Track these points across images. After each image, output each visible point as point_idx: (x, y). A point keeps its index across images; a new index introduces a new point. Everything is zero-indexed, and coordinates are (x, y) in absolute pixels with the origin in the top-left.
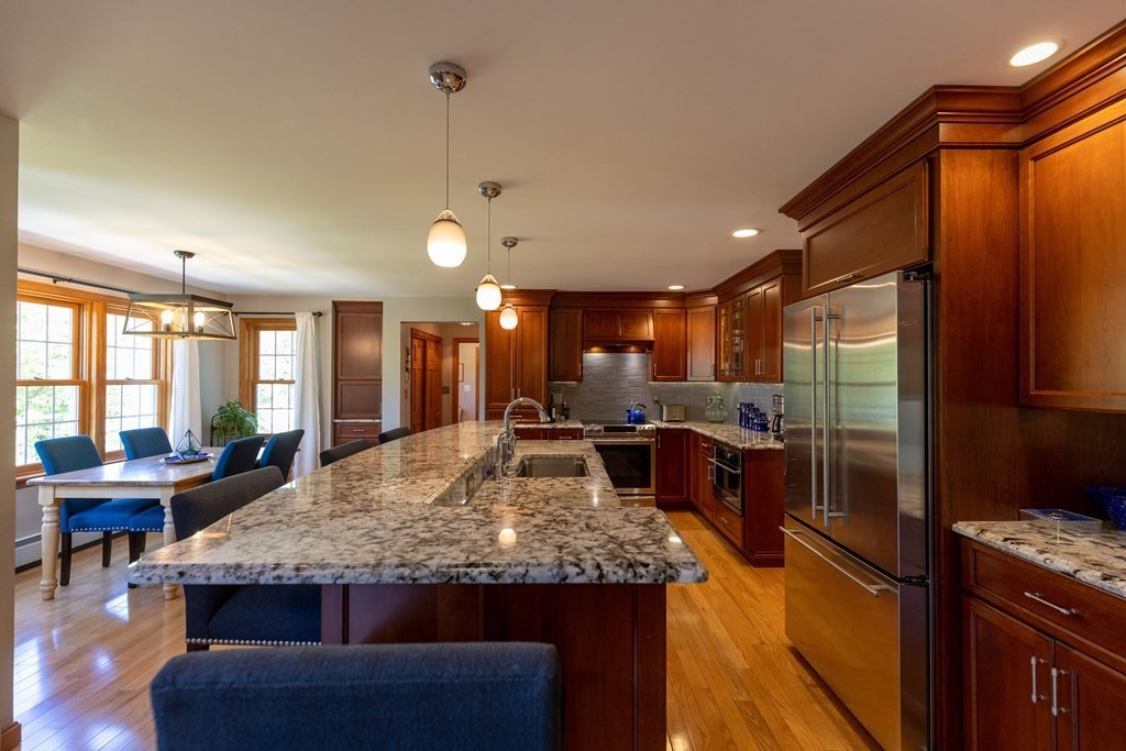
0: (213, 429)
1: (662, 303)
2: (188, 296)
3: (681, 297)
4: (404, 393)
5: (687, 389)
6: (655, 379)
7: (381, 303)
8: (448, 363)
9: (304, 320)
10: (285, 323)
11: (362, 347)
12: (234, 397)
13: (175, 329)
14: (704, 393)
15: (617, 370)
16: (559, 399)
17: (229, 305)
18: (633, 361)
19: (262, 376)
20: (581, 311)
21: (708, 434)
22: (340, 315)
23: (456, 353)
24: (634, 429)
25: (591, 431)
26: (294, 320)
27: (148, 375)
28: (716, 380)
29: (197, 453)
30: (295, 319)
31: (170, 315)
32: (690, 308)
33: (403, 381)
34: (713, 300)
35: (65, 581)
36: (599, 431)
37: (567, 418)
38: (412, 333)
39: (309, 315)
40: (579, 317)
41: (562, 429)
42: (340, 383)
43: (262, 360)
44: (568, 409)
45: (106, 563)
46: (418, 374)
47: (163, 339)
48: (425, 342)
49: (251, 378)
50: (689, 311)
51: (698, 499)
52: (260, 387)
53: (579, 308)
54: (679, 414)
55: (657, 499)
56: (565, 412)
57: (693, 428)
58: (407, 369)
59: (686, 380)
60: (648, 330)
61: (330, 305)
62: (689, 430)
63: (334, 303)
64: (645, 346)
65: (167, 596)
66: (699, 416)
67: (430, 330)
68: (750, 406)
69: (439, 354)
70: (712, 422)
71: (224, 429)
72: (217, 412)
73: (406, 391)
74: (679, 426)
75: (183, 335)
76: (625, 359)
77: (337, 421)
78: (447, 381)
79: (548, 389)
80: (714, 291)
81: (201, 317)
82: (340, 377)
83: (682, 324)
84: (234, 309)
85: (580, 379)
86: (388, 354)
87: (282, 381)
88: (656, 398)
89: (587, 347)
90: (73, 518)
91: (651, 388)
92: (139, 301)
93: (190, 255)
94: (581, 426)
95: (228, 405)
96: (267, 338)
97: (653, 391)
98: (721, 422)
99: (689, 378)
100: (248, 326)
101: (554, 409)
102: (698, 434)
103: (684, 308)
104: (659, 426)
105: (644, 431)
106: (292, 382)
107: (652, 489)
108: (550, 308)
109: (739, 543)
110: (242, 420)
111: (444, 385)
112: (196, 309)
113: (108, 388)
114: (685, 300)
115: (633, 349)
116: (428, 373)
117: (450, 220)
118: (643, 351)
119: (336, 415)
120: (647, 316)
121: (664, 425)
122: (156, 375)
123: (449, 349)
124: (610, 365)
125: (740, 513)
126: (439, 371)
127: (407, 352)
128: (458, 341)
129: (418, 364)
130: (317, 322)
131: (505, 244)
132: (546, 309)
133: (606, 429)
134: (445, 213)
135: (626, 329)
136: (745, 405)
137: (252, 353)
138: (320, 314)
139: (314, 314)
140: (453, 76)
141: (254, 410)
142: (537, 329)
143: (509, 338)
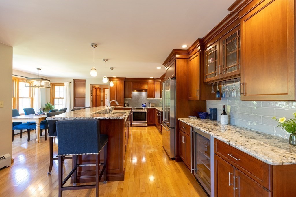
0: (44, 109)
1: (150, 81)
2: (40, 79)
3: (154, 79)
4: (91, 101)
5: (156, 100)
6: (148, 97)
7: (85, 80)
8: (102, 94)
9: (66, 84)
10: (61, 84)
11: (80, 90)
12: (49, 102)
13: (37, 86)
14: (159, 101)
16: (127, 102)
17: (49, 80)
18: (144, 94)
19: (56, 97)
21: (157, 109)
22: (75, 82)
23: (104, 92)
24: (143, 108)
25: (133, 109)
27: (28, 96)
28: (161, 98)
29: (42, 113)
30: (64, 84)
31: (36, 83)
33: (91, 98)
34: (160, 80)
35: (13, 141)
36: (135, 109)
37: (129, 106)
38: (93, 87)
39: (68, 82)
40: (131, 84)
41: (127, 108)
42: (75, 98)
43: (56, 93)
44: (129, 104)
45: (21, 137)
46: (95, 97)
47: (32, 88)
48: (96, 89)
49: (53, 97)
50: (156, 83)
51: (156, 123)
52: (55, 99)
53: (131, 82)
54: (154, 105)
55: (148, 123)
58: (92, 95)
60: (146, 87)
61: (73, 80)
62: (155, 108)
63: (74, 80)
64: (146, 90)
65: (37, 142)
66: (156, 105)
67: (98, 86)
69: (100, 92)
70: (161, 107)
71: (47, 109)
72: (45, 105)
73: (91, 100)
74: (153, 108)
75: (39, 87)
76: (142, 93)
78: (102, 98)
79: (124, 100)
80: (160, 78)
81: (43, 83)
82: (75, 97)
83: (154, 85)
84: (50, 81)
85: (132, 98)
86: (87, 92)
87: (61, 98)
88: (149, 102)
89: (133, 90)
90: (14, 127)
91: (148, 99)
92: (29, 79)
93: (40, 69)
94: (131, 108)
95: (48, 103)
96: (57, 88)
97: (148, 100)
99: (155, 97)
100: (52, 85)
101: (125, 104)
103: (155, 82)
105: (145, 109)
106: (64, 98)
107: (147, 121)
108: (124, 82)
110: (51, 107)
111: (101, 99)
112: (42, 81)
113: (20, 99)
115: (144, 91)
116: (97, 96)
117: (94, 69)
118: (146, 91)
119: (74, 106)
120: (146, 84)
121: (150, 108)
122: (30, 96)
123: (102, 91)
124: (139, 94)
126: (100, 96)
127: (92, 91)
128: (105, 89)
129: (94, 94)
130: (70, 84)
131: (111, 69)
132: (123, 82)
133: (137, 108)
134: (93, 68)
135: (142, 86)
137: (53, 91)
138: (70, 82)
140: (95, 45)
141: (54, 105)
142: (121, 86)
143: (115, 88)
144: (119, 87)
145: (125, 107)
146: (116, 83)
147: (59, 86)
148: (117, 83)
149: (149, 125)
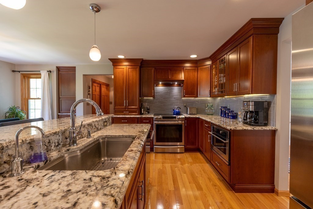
1: (188, 65)
3: (195, 61)
5: (198, 101)
6: (184, 97)
7: (75, 67)
8: (111, 93)
9: (44, 74)
10: (38, 75)
14: (204, 102)
15: (169, 93)
16: (146, 105)
18: (176, 90)
19: (32, 97)
20: (154, 68)
21: (209, 120)
22: (60, 72)
24: (175, 118)
25: (156, 118)
26: (40, 74)
28: (210, 97)
32: (200, 67)
34: (209, 63)
36: (160, 118)
37: (149, 113)
38: (94, 81)
39: (46, 72)
40: (153, 71)
41: (145, 118)
42: (60, 99)
43: (31, 90)
44: (149, 109)
46: (97, 96)
48: (101, 85)
49: (27, 97)
51: (202, 148)
52: (30, 101)
53: (153, 67)
54: (194, 111)
55: (185, 147)
56: (148, 110)
57: (201, 117)
58: (89, 94)
59: (197, 97)
60: (182, 76)
62: (199, 118)
63: (57, 67)
64: (181, 83)
66: (203, 112)
67: (102, 80)
68: (225, 108)
70: (208, 115)
74: (194, 116)
76: (173, 89)
77: (59, 114)
78: (111, 100)
79: (140, 101)
82: (60, 97)
83: (196, 73)
85: (154, 97)
88: (185, 105)
91: (183, 101)
94: (153, 116)
97: (184, 102)
98: (212, 115)
99: (199, 96)
100: (24, 77)
101: (143, 109)
102: (203, 120)
103: (197, 67)
104: (186, 116)
105: (179, 118)
106: (40, 99)
107: (183, 143)
108: (141, 67)
109: (227, 179)
114: (197, 63)
115: (176, 84)
116: (102, 97)
118: (180, 85)
119: (59, 112)
120: (181, 70)
121: (188, 116)
123: (112, 89)
124: (166, 91)
125: (228, 164)
129: (96, 93)
130: (49, 75)
132: (139, 67)
133: (163, 118)
136: (223, 107)
138: (50, 72)
139: (48, 71)
142: (134, 75)
143: (123, 79)
144: (131, 78)
145: (143, 114)
146: (125, 69)
147: (36, 79)
148: (127, 69)
149: (187, 150)
